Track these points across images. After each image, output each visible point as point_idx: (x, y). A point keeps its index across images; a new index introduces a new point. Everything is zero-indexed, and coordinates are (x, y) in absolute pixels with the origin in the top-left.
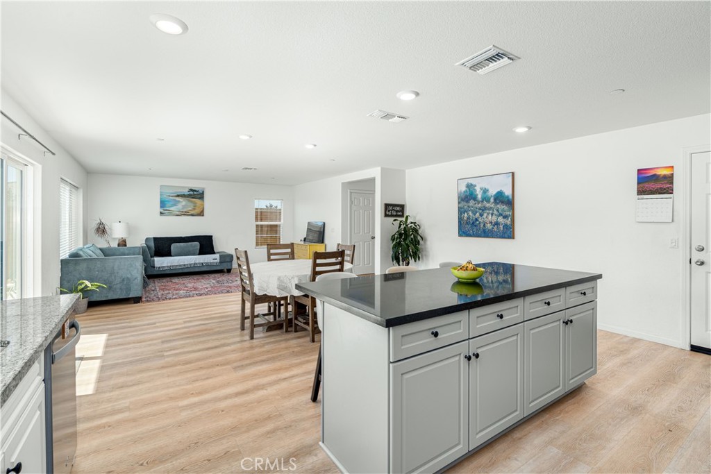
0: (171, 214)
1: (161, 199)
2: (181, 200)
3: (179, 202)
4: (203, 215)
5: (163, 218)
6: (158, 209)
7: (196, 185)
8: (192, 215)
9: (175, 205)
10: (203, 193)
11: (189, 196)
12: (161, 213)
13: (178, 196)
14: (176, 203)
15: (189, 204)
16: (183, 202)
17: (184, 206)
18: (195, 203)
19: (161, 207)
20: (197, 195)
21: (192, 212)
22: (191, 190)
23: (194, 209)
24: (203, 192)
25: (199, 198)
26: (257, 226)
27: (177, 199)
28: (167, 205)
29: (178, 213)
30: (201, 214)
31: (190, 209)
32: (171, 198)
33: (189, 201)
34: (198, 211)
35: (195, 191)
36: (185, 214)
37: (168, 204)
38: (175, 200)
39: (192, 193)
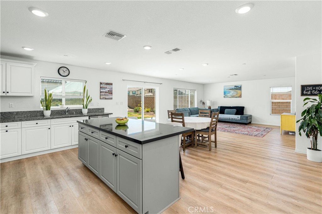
0: (227, 97)
2: (231, 91)
3: (231, 92)
4: (241, 97)
5: (225, 98)
7: (238, 84)
8: (236, 97)
9: (229, 93)
10: (241, 87)
11: (235, 89)
13: (230, 89)
14: (229, 92)
15: (235, 92)
16: (232, 92)
17: (232, 94)
18: (237, 92)
19: (224, 94)
20: (238, 88)
21: (236, 96)
22: (236, 86)
23: (237, 95)
25: (239, 90)
27: (230, 91)
29: (230, 97)
30: (240, 96)
31: (235, 94)
34: (238, 95)
35: (237, 86)
36: (233, 97)
37: (226, 93)
38: (229, 91)
39: (236, 87)
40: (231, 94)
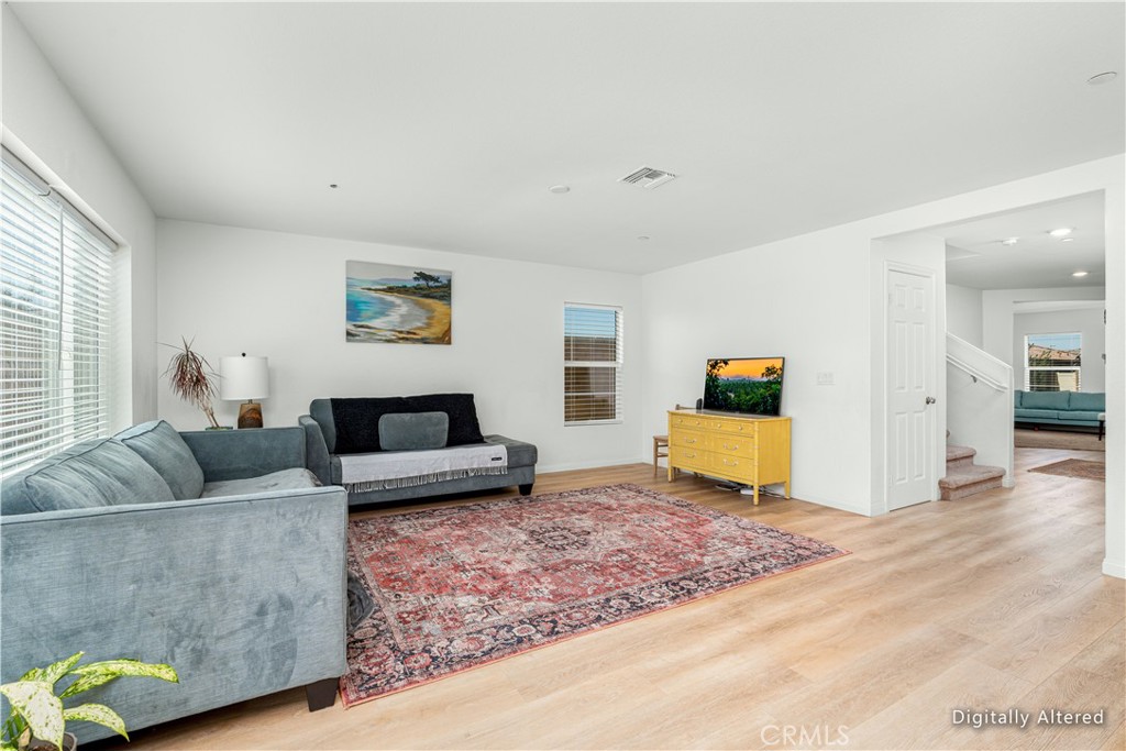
0: (372, 336)
1: (348, 295)
2: (398, 301)
3: (392, 305)
4: (449, 343)
5: (355, 346)
6: (341, 324)
7: (434, 263)
8: (424, 341)
9: (383, 313)
10: (448, 286)
11: (416, 291)
12: (348, 334)
13: (390, 290)
15: (419, 312)
16: (402, 307)
17: (404, 319)
18: (430, 310)
19: (349, 318)
20: (433, 289)
21: (424, 334)
22: (421, 276)
23: (429, 325)
24: (450, 281)
25: (441, 298)
26: (567, 369)
27: (389, 298)
28: (363, 314)
29: (390, 335)
30: (445, 338)
31: (419, 324)
32: (373, 294)
33: (417, 303)
34: (437, 330)
35: (431, 278)
36: (407, 337)
37: (366, 311)
38: (382, 301)
39: (422, 283)
40: (394, 318)
